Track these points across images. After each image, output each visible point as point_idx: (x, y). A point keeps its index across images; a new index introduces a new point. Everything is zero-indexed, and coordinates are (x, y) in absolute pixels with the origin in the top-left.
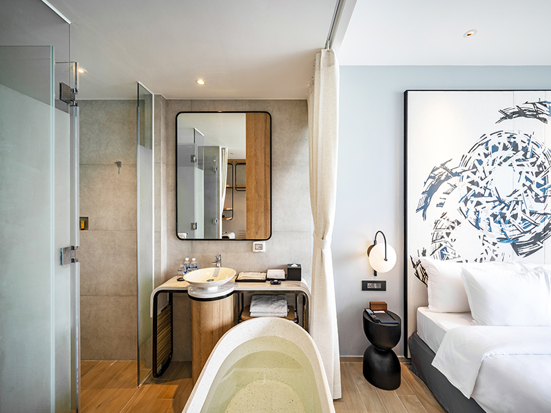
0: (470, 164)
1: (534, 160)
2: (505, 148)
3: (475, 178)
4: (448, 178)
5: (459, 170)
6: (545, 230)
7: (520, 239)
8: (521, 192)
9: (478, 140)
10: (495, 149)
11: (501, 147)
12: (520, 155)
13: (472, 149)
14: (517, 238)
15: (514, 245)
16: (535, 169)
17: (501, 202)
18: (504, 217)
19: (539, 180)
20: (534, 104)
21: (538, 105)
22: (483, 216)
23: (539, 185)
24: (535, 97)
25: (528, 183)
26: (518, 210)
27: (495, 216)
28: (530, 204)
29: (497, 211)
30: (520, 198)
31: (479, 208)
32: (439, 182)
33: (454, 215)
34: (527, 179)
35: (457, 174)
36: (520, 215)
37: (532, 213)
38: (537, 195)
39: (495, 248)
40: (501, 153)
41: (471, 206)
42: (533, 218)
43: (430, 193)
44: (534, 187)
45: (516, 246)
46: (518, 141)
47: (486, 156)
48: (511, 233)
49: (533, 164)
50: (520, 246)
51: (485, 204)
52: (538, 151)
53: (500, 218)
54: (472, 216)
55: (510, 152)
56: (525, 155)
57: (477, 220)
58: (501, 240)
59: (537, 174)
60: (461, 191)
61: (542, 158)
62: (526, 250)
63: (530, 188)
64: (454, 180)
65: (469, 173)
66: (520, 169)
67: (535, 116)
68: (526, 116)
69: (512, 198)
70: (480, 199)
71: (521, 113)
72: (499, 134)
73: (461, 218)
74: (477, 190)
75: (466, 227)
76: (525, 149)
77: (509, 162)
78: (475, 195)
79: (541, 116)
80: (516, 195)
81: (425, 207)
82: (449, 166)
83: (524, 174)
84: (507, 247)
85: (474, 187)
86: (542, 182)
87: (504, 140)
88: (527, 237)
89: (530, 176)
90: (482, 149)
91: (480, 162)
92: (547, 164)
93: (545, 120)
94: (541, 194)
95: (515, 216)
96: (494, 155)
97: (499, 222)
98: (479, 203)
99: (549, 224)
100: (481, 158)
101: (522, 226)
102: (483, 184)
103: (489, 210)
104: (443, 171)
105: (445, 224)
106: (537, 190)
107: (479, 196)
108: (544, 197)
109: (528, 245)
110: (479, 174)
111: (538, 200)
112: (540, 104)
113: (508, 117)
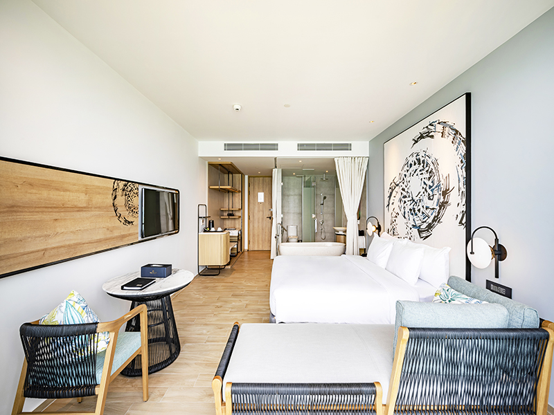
0: (402, 179)
1: (427, 169)
2: (415, 164)
3: (404, 186)
4: (395, 188)
5: (398, 182)
6: (433, 221)
7: (422, 227)
8: (422, 193)
9: (405, 162)
10: (411, 165)
11: (413, 163)
12: (421, 167)
13: (403, 169)
14: (420, 226)
15: (419, 230)
16: (428, 175)
17: (414, 201)
18: (414, 211)
19: (429, 183)
20: (427, 127)
21: (429, 127)
22: (407, 210)
23: (430, 187)
24: (426, 122)
25: (425, 186)
26: (421, 207)
27: (411, 210)
28: (426, 202)
29: (411, 207)
30: (421, 198)
31: (405, 205)
32: (393, 191)
33: (397, 210)
34: (425, 183)
35: (398, 185)
36: (422, 209)
37: (427, 208)
38: (429, 194)
39: (411, 231)
40: (414, 168)
41: (402, 203)
42: (428, 211)
43: (390, 197)
44: (428, 189)
45: (420, 232)
46: (420, 157)
47: (408, 171)
48: (418, 223)
49: (427, 171)
51: (407, 202)
52: (430, 162)
54: (403, 210)
55: (417, 166)
56: (423, 166)
57: (405, 212)
58: (414, 226)
59: (429, 178)
60: (399, 196)
61: (432, 166)
62: (425, 234)
63: (426, 190)
64: (397, 189)
65: (401, 184)
66: (421, 176)
67: (427, 136)
68: (424, 138)
69: (418, 198)
70: (406, 199)
71: (422, 137)
72: (412, 155)
73: (399, 212)
74: (405, 193)
75: (401, 216)
76: (423, 161)
77: (416, 173)
78: (403, 197)
79: (430, 134)
80: (419, 196)
81: (388, 205)
82: (395, 181)
83: (423, 180)
84: (415, 231)
85: (403, 192)
86: (432, 185)
87: (414, 159)
88: (425, 225)
89: (426, 181)
90: (406, 168)
91: (405, 175)
92: (434, 171)
93: (432, 137)
94: (431, 194)
95: (419, 210)
96: (411, 170)
97: (412, 214)
98: (405, 202)
99: (435, 217)
100: (406, 173)
101: (422, 217)
102: (406, 190)
103: (409, 206)
104: (393, 184)
105: (394, 214)
106: (429, 191)
107: (405, 197)
108: (433, 196)
109: (425, 231)
110: (405, 183)
111: (429, 199)
112: (430, 125)
113: (416, 142)
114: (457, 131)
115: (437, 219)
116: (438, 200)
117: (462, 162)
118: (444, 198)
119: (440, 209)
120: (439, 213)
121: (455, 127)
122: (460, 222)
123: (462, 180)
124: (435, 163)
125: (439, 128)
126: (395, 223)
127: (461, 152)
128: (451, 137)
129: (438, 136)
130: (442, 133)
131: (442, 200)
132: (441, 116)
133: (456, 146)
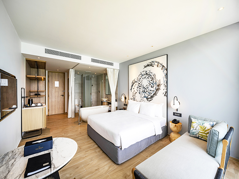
0: (138, 80)
1: (151, 77)
2: (145, 75)
3: (139, 82)
4: (135, 83)
5: (137, 81)
6: (153, 95)
7: (148, 97)
8: (148, 85)
9: (140, 74)
10: (143, 75)
11: (144, 75)
12: (148, 76)
13: (139, 76)
14: (147, 97)
15: (147, 98)
16: (151, 79)
17: (144, 88)
18: (145, 91)
19: (152, 82)
21: (152, 63)
22: (141, 91)
23: (152, 83)
24: (151, 61)
25: (150, 83)
26: (148, 90)
27: (143, 91)
28: (150, 88)
30: (148, 87)
31: (140, 89)
32: (134, 84)
34: (150, 82)
35: (136, 82)
36: (148, 91)
37: (150, 91)
38: (151, 86)
39: (143, 99)
40: (144, 76)
41: (139, 89)
42: (151, 92)
43: (132, 86)
44: (151, 84)
45: (147, 99)
46: (148, 73)
47: (141, 77)
48: (146, 96)
49: (151, 78)
50: (148, 99)
51: (141, 88)
52: (152, 74)
53: (144, 92)
54: (139, 91)
55: (146, 76)
57: (140, 92)
58: (144, 97)
59: (152, 80)
60: (137, 86)
61: (153, 76)
62: (149, 100)
63: (150, 84)
64: (136, 83)
66: (148, 79)
67: (151, 66)
68: (149, 66)
69: (146, 87)
70: (140, 87)
71: (148, 65)
72: (144, 71)
73: (137, 92)
74: (140, 85)
75: (138, 94)
76: (149, 74)
77: (146, 78)
78: (139, 87)
79: (152, 65)
80: (147, 86)
81: (131, 89)
82: (135, 80)
83: (149, 81)
84: (145, 99)
85: (139, 85)
86: (153, 82)
87: (145, 73)
88: (150, 96)
89: (150, 81)
90: (140, 76)
91: (140, 79)
93: (153, 66)
94: (152, 86)
95: (147, 91)
96: (143, 77)
98: (140, 88)
99: (154, 93)
100: (141, 78)
101: (148, 94)
102: (141, 84)
103: (142, 90)
104: (134, 81)
105: (134, 93)
106: (152, 85)
107: (140, 86)
108: (153, 86)
109: (150, 98)
110: (140, 81)
111: (152, 87)
112: (152, 62)
113: (145, 67)
114: (163, 66)
115: (155, 94)
116: (156, 88)
117: (165, 76)
118: (158, 87)
119: (156, 91)
120: (156, 92)
121: (162, 64)
122: (165, 95)
123: (165, 82)
124: (154, 75)
125: (156, 64)
126: (135, 96)
127: (165, 73)
128: (161, 67)
129: (155, 66)
130: (157, 66)
131: (157, 88)
132: (157, 60)
133: (163, 71)
